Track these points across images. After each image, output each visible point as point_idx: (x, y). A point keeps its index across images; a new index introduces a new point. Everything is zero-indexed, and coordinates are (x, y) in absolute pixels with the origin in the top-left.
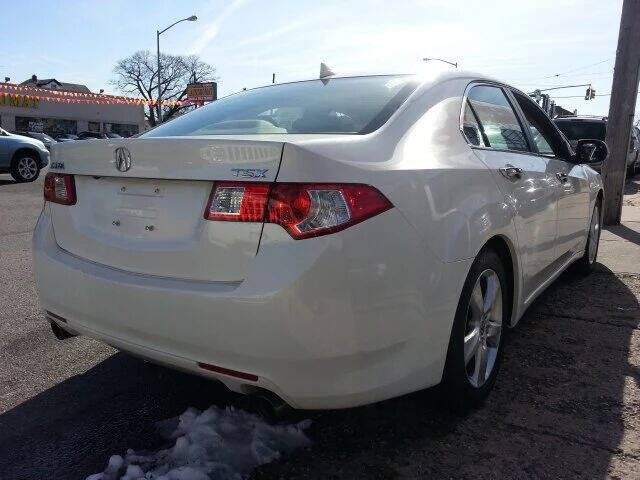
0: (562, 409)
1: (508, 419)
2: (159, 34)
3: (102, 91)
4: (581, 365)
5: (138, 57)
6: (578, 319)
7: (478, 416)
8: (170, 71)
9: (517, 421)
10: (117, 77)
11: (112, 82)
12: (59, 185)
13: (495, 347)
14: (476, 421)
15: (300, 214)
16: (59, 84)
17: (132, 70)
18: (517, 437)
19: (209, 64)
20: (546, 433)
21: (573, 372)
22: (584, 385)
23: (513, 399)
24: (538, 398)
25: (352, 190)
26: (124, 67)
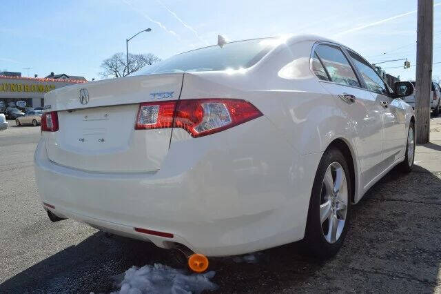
0: (388, 257)
1: (351, 266)
2: (127, 41)
3: (93, 79)
4: (402, 229)
5: (116, 57)
6: (401, 200)
7: (330, 265)
8: (136, 64)
9: (357, 266)
10: (103, 70)
11: (100, 74)
12: (49, 120)
13: (343, 219)
14: (329, 268)
15: (197, 120)
16: (67, 77)
17: (112, 65)
18: (357, 276)
19: (160, 58)
20: (376, 273)
21: (398, 233)
22: (404, 241)
23: (355, 252)
24: (372, 251)
25: (231, 103)
26: (107, 63)
